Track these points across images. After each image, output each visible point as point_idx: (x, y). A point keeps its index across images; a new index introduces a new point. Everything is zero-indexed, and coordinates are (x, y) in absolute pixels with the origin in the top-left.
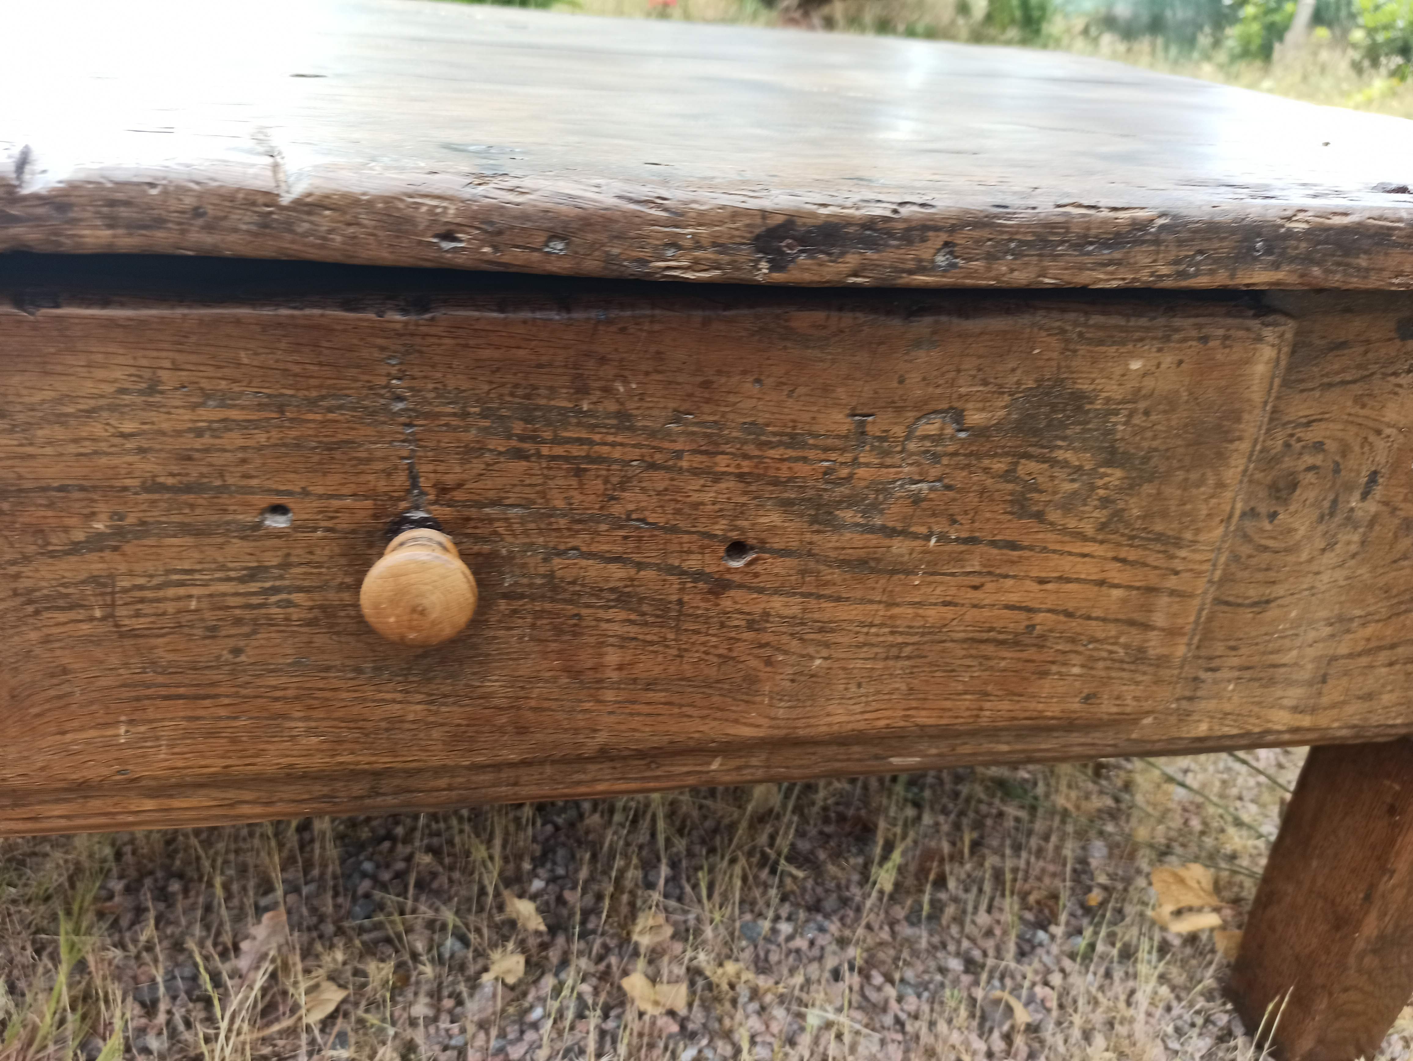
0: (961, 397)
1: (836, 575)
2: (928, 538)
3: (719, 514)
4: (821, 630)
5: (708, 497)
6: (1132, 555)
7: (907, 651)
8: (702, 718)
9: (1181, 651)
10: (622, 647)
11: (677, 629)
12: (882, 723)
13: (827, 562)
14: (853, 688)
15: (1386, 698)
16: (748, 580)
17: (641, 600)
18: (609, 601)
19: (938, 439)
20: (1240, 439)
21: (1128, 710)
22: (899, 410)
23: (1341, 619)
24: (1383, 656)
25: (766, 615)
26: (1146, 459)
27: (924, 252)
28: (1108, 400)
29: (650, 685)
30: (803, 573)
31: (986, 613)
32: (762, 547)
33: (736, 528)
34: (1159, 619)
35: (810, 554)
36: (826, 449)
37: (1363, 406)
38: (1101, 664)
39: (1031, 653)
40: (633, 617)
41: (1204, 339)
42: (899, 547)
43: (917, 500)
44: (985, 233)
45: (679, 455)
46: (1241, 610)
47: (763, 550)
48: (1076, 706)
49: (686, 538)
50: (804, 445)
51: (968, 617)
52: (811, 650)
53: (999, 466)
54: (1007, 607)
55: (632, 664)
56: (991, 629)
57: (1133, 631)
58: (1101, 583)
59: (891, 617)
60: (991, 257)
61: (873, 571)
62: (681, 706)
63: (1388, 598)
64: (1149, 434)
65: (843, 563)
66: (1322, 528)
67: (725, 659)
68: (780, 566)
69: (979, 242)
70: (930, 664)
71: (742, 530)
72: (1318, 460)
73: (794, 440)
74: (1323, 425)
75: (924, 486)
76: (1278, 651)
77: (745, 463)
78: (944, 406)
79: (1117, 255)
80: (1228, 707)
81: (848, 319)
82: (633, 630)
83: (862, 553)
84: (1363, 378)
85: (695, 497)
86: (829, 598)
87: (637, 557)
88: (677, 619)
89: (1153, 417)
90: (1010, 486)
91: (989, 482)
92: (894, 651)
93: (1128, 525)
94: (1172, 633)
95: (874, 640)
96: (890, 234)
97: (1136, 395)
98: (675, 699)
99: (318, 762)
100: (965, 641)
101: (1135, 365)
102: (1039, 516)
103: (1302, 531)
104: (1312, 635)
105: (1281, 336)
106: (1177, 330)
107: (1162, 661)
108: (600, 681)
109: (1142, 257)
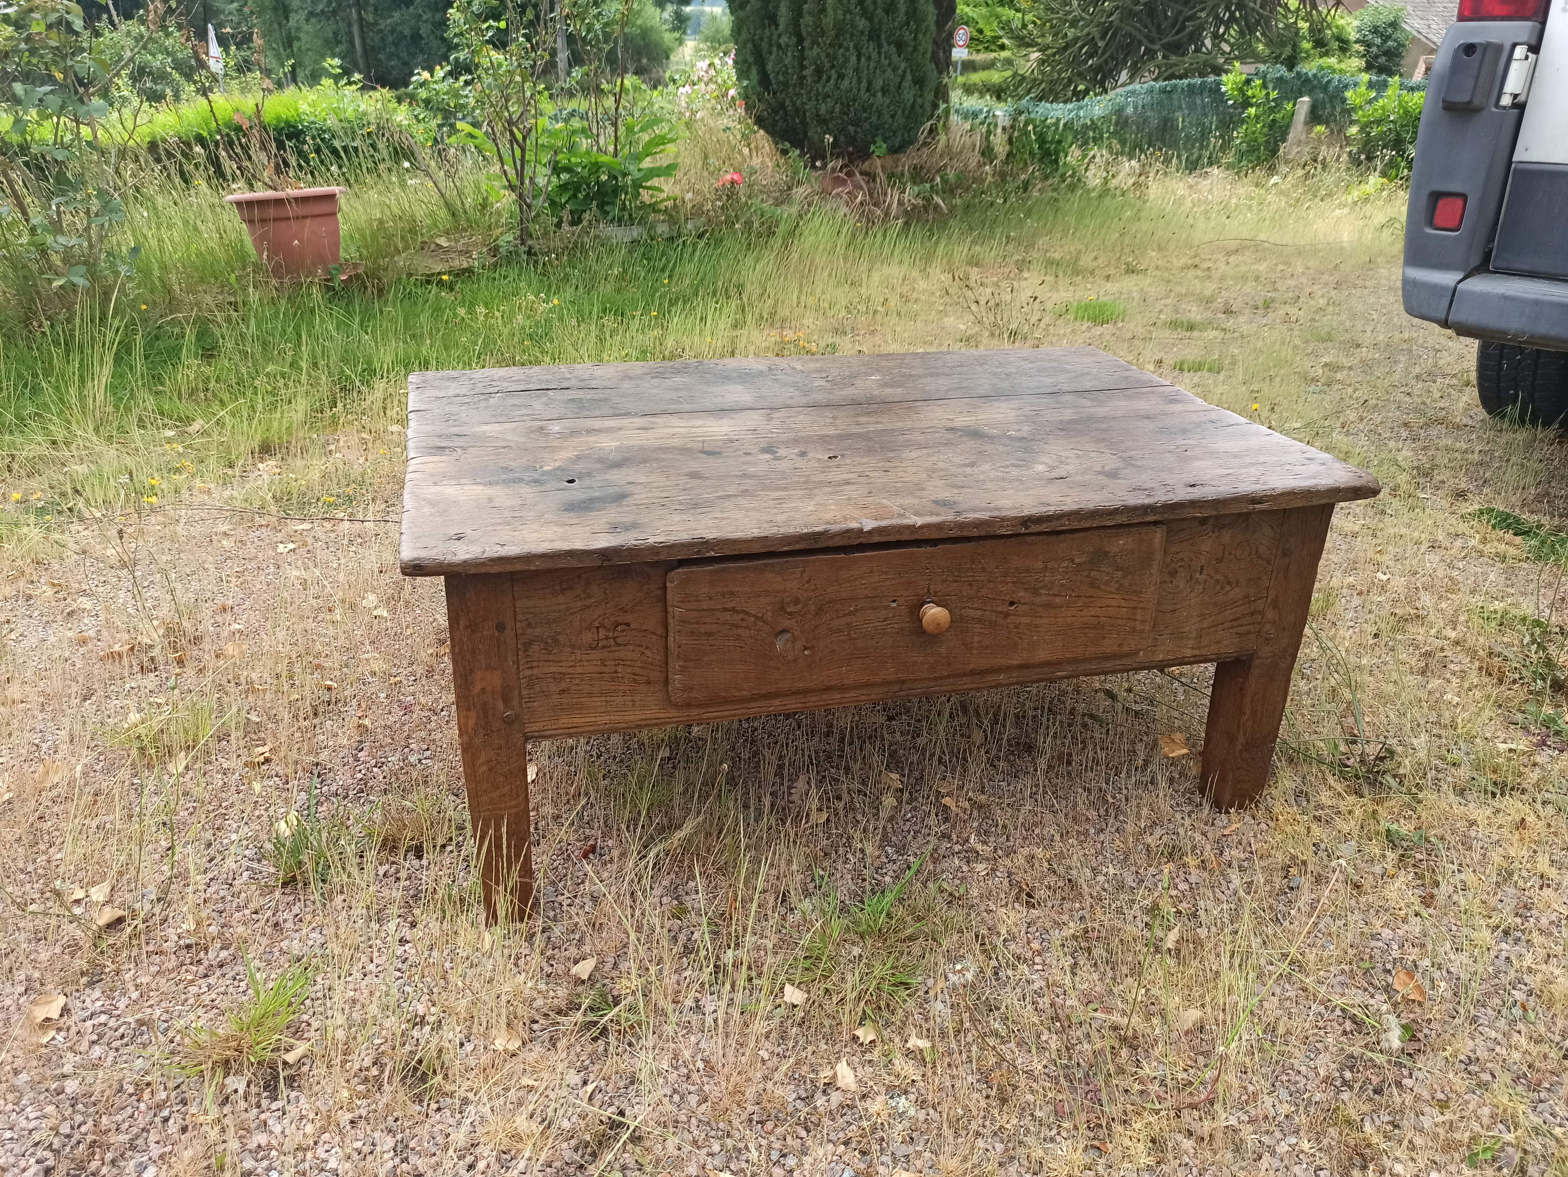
0: (1073, 555)
1: (1040, 609)
2: (1066, 596)
3: (1007, 594)
4: (1036, 627)
5: (1004, 589)
6: (1128, 597)
7: (1062, 632)
9: (1148, 628)
10: (979, 636)
11: (995, 630)
12: (1056, 657)
13: (1037, 606)
14: (1046, 646)
16: (1015, 613)
17: (985, 621)
18: (977, 622)
19: (1067, 567)
20: (1155, 560)
21: (1133, 649)
22: (1056, 560)
23: (1202, 615)
24: (1220, 627)
25: (1020, 624)
26: (1128, 568)
27: (1062, 521)
28: (1114, 552)
29: (986, 648)
30: (1031, 610)
31: (1085, 619)
33: (1012, 598)
34: (1139, 617)
35: (1033, 604)
36: (1037, 573)
38: (1122, 634)
39: (1100, 631)
40: (983, 626)
41: (1140, 534)
42: (1058, 599)
43: (1062, 586)
44: (1077, 515)
45: (997, 578)
46: (1166, 613)
47: (1019, 603)
48: (1116, 648)
49: (998, 602)
50: (1031, 572)
51: (1080, 620)
52: (1033, 634)
53: (1085, 574)
54: (1091, 616)
55: (981, 641)
56: (1087, 624)
57: (1131, 622)
58: (1119, 607)
59: (1057, 622)
60: (1077, 521)
61: (1051, 608)
62: (995, 655)
63: (1217, 607)
64: (1128, 561)
65: (1042, 606)
66: (1188, 585)
67: (1008, 638)
68: (1024, 608)
69: (1075, 517)
70: (1069, 636)
71: (1014, 598)
72: (1183, 564)
73: (1028, 571)
74: (1182, 553)
75: (1064, 581)
76: (1182, 628)
77: (1015, 579)
78: (1068, 558)
80: (1169, 649)
81: (1044, 539)
82: (982, 631)
83: (1047, 602)
84: (1192, 538)
85: (1001, 590)
86: (1038, 617)
87: (984, 608)
88: (995, 626)
89: (1128, 556)
90: (1089, 579)
91: (1083, 578)
92: (1058, 633)
93: (1125, 588)
94: (1143, 621)
95: (1052, 629)
96: (1053, 518)
97: (1122, 550)
98: (993, 652)
99: (892, 677)
100: (1079, 628)
101: (1121, 543)
102: (1098, 587)
103: (1182, 586)
104: (1193, 621)
105: (1162, 531)
106: (1131, 533)
107: (1141, 632)
108: (973, 647)
109: (1119, 516)
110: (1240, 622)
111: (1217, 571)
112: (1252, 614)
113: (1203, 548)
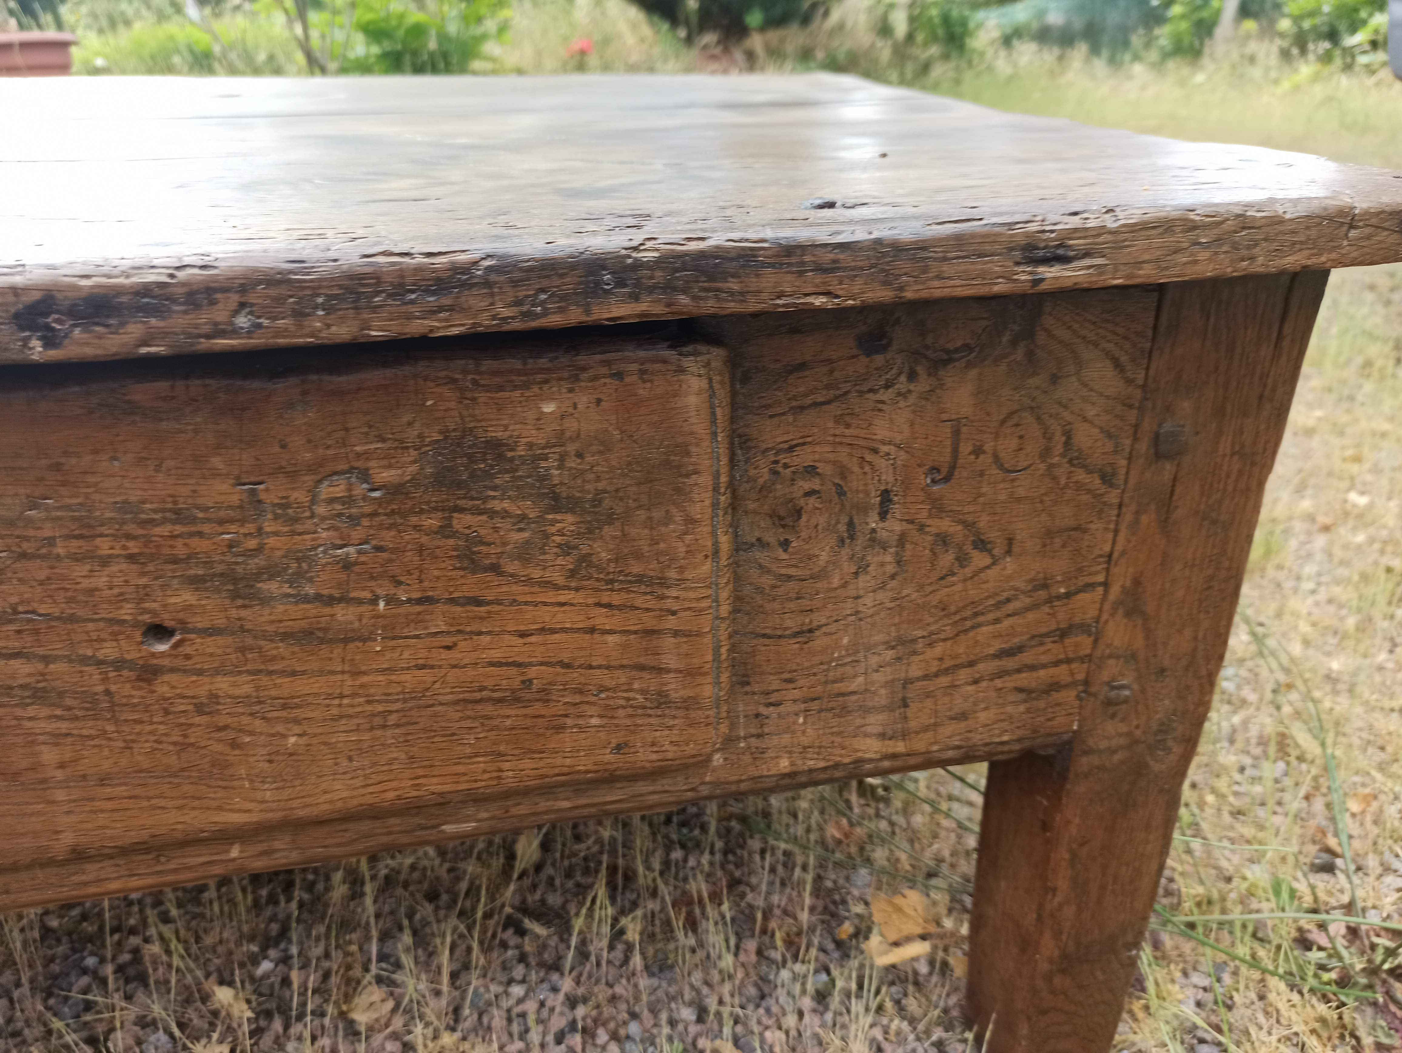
0: (359, 456)
1: (282, 649)
2: (374, 601)
3: (120, 599)
4: (284, 707)
5: (101, 581)
6: (616, 599)
7: (392, 719)
8: (179, 808)
9: (708, 691)
10: (57, 744)
11: (116, 722)
12: (391, 795)
13: (265, 636)
14: (345, 763)
15: (983, 717)
16: (179, 662)
17: (61, 694)
18: (23, 698)
19: (348, 500)
20: (696, 472)
21: (670, 755)
22: (292, 475)
23: (901, 641)
24: (964, 674)
25: (214, 697)
26: (597, 502)
27: (220, 314)
28: (530, 446)
29: (103, 781)
30: (242, 650)
31: (471, 672)
32: (184, 627)
33: (145, 611)
34: (670, 661)
35: (242, 630)
36: (221, 522)
37: (848, 426)
38: (621, 713)
39: (538, 708)
40: (58, 712)
41: (619, 375)
42: (344, 614)
43: (347, 565)
44: (283, 290)
45: (51, 541)
46: (783, 642)
47: (186, 630)
48: (609, 758)
49: (91, 626)
50: (194, 520)
51: (450, 678)
52: (280, 728)
53: (432, 522)
54: (492, 664)
55: (75, 761)
56: (482, 689)
57: (646, 675)
58: (592, 630)
59: (362, 686)
60: (299, 314)
61: (322, 641)
62: (149, 798)
63: (947, 616)
64: (591, 476)
65: (285, 636)
66: (845, 552)
67: (183, 747)
68: (212, 645)
69: (280, 300)
70: (425, 730)
71: (153, 612)
72: (815, 484)
73: (179, 516)
74: (808, 449)
75: (351, 550)
76: (842, 680)
77: (131, 544)
78: (342, 466)
79: (447, 301)
80: (805, 741)
81: (196, 386)
82: (64, 726)
83: (304, 624)
84: (836, 398)
85: (85, 583)
86: (283, 673)
87: (41, 651)
88: (111, 709)
89: (589, 459)
90: (451, 542)
91: (425, 539)
92: (378, 721)
93: (600, 569)
95: (351, 711)
96: (171, 299)
97: (560, 438)
98: (138, 791)
100: (457, 702)
101: (548, 408)
102: (495, 569)
103: (824, 557)
104: (874, 660)
105: (707, 364)
106: (584, 369)
107: (689, 704)
108: (44, 781)
109: (475, 300)
110: (1027, 658)
111: (938, 508)
112: (1063, 634)
113: (881, 430)
